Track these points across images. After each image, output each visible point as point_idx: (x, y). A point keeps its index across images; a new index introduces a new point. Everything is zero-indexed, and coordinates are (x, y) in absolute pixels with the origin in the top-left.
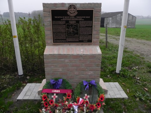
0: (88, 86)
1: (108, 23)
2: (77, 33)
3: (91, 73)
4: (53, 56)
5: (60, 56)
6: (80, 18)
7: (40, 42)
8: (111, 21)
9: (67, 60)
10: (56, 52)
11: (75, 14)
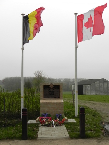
0: (58, 116)
1: (87, 91)
2: (53, 94)
3: (59, 111)
4: (44, 103)
5: (47, 103)
6: (54, 88)
7: (33, 101)
8: (89, 89)
9: (49, 105)
10: (45, 102)
11: (52, 87)
